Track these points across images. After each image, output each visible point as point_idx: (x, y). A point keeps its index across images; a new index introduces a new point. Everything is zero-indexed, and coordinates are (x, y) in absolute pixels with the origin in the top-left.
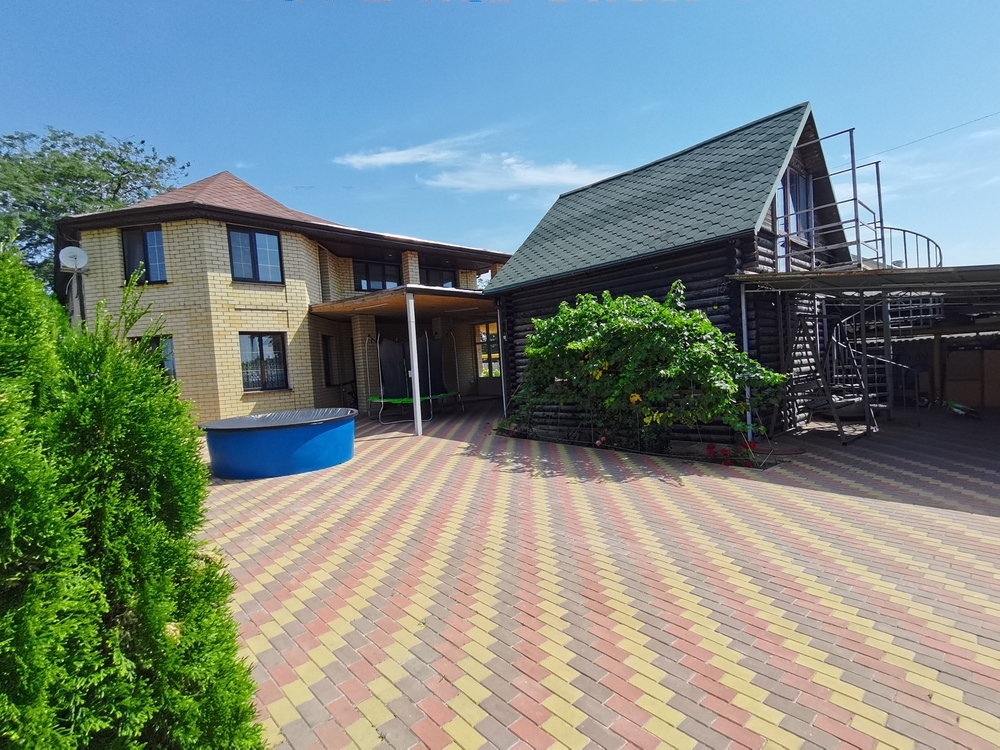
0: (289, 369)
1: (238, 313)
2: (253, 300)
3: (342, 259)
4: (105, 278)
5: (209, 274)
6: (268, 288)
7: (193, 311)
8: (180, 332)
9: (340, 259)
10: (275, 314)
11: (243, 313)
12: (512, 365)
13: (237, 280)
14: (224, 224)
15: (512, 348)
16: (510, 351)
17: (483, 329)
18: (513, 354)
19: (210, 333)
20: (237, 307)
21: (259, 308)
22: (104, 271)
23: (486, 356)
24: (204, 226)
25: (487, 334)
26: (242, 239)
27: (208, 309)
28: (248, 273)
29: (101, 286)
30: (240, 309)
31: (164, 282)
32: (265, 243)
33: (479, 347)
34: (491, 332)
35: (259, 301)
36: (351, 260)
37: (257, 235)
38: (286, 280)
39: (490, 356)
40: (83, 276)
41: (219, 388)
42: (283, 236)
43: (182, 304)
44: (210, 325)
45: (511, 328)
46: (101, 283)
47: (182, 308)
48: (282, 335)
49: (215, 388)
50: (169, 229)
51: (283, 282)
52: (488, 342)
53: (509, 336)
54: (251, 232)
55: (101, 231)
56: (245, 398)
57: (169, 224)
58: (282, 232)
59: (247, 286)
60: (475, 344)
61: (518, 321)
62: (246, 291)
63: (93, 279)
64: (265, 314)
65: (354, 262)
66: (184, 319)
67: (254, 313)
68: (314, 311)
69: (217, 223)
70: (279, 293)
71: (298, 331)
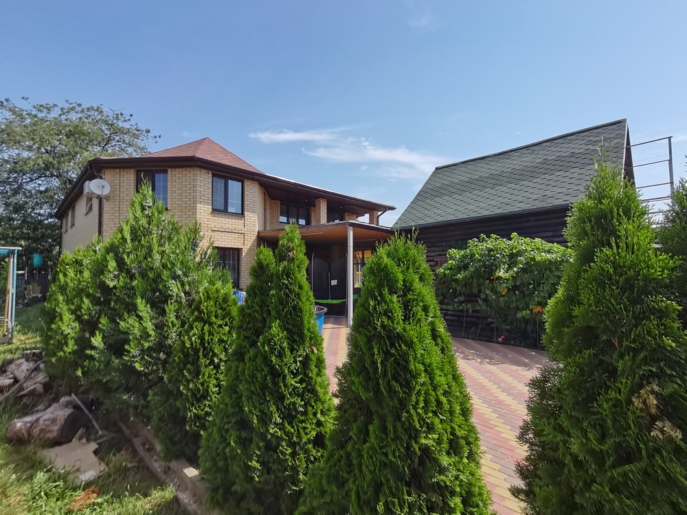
0: (241, 275)
1: (213, 234)
2: (223, 225)
3: (273, 201)
4: (121, 203)
5: (198, 205)
6: (233, 217)
10: (236, 235)
13: (215, 211)
14: (211, 172)
20: (213, 229)
21: (227, 230)
22: (121, 198)
24: (198, 172)
25: (363, 258)
26: (220, 183)
28: (221, 206)
29: (117, 209)
30: (215, 231)
32: (234, 186)
35: (227, 226)
36: (279, 201)
37: (230, 181)
38: (245, 212)
40: (104, 200)
42: (245, 183)
46: (117, 206)
48: (238, 251)
50: (173, 173)
51: (243, 214)
54: (226, 179)
55: (122, 170)
57: (173, 170)
58: (245, 180)
59: (220, 214)
62: (220, 219)
63: (111, 203)
64: (229, 235)
65: (281, 204)
67: (223, 234)
68: (261, 235)
69: (206, 171)
70: (240, 221)
71: (250, 248)
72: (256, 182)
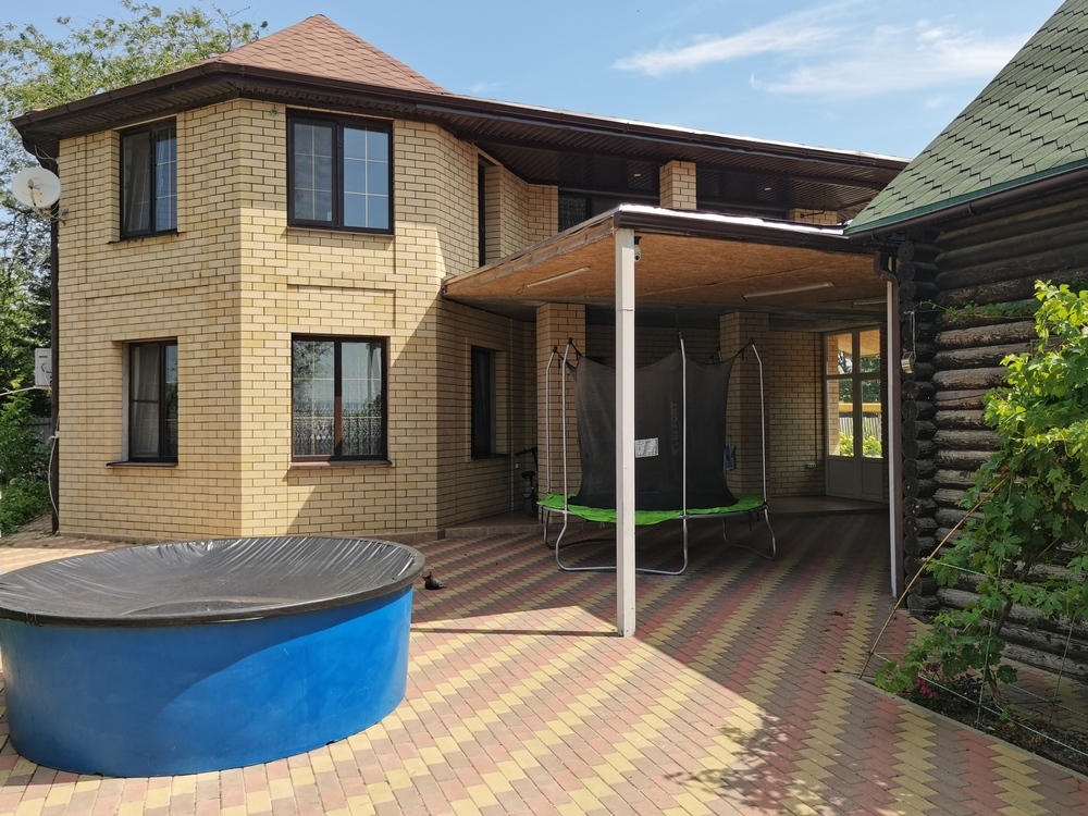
0: (391, 417)
1: (294, 295)
2: (325, 268)
3: (538, 188)
4: (90, 228)
5: (243, 211)
6: (358, 241)
7: (212, 289)
8: (191, 331)
9: (532, 187)
10: (369, 297)
11: (303, 294)
12: (923, 444)
13: (298, 225)
14: (282, 109)
15: (929, 394)
16: (922, 405)
17: (844, 344)
18: (930, 414)
19: (235, 337)
20: (293, 281)
21: (337, 283)
22: (90, 213)
23: (849, 407)
24: (243, 113)
25: (856, 356)
26: (316, 139)
27: (235, 286)
28: (321, 210)
29: (82, 243)
30: (298, 286)
31: (173, 232)
32: (362, 145)
33: (831, 385)
34: (864, 351)
35: (338, 269)
36: (555, 189)
37: (347, 131)
38: (397, 224)
39: (857, 407)
40: (61, 224)
41: (243, 451)
42: (397, 131)
43: (196, 274)
44: (236, 318)
45: (928, 338)
46: (82, 236)
47: (195, 283)
48: (380, 343)
49: (236, 451)
50: (190, 124)
51: (391, 231)
52: (856, 376)
53: (920, 358)
54: (337, 124)
55: (90, 139)
56: (293, 476)
57: (189, 116)
58: (397, 123)
59: (316, 236)
60: (823, 378)
61: (952, 314)
62: (314, 249)
63: (72, 230)
64: (347, 296)
65: (561, 193)
66: (198, 307)
67: (326, 295)
68: (451, 292)
69: (268, 106)
70: (380, 253)
71: (415, 336)
72: (432, 127)
